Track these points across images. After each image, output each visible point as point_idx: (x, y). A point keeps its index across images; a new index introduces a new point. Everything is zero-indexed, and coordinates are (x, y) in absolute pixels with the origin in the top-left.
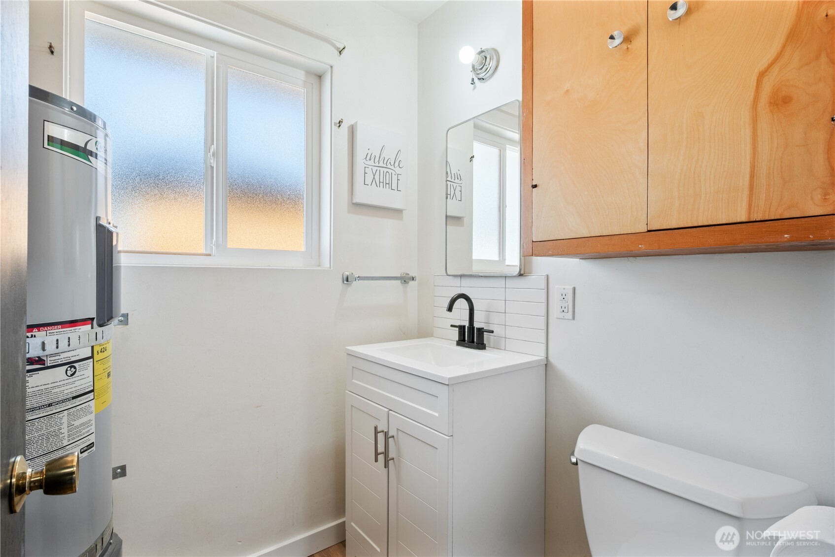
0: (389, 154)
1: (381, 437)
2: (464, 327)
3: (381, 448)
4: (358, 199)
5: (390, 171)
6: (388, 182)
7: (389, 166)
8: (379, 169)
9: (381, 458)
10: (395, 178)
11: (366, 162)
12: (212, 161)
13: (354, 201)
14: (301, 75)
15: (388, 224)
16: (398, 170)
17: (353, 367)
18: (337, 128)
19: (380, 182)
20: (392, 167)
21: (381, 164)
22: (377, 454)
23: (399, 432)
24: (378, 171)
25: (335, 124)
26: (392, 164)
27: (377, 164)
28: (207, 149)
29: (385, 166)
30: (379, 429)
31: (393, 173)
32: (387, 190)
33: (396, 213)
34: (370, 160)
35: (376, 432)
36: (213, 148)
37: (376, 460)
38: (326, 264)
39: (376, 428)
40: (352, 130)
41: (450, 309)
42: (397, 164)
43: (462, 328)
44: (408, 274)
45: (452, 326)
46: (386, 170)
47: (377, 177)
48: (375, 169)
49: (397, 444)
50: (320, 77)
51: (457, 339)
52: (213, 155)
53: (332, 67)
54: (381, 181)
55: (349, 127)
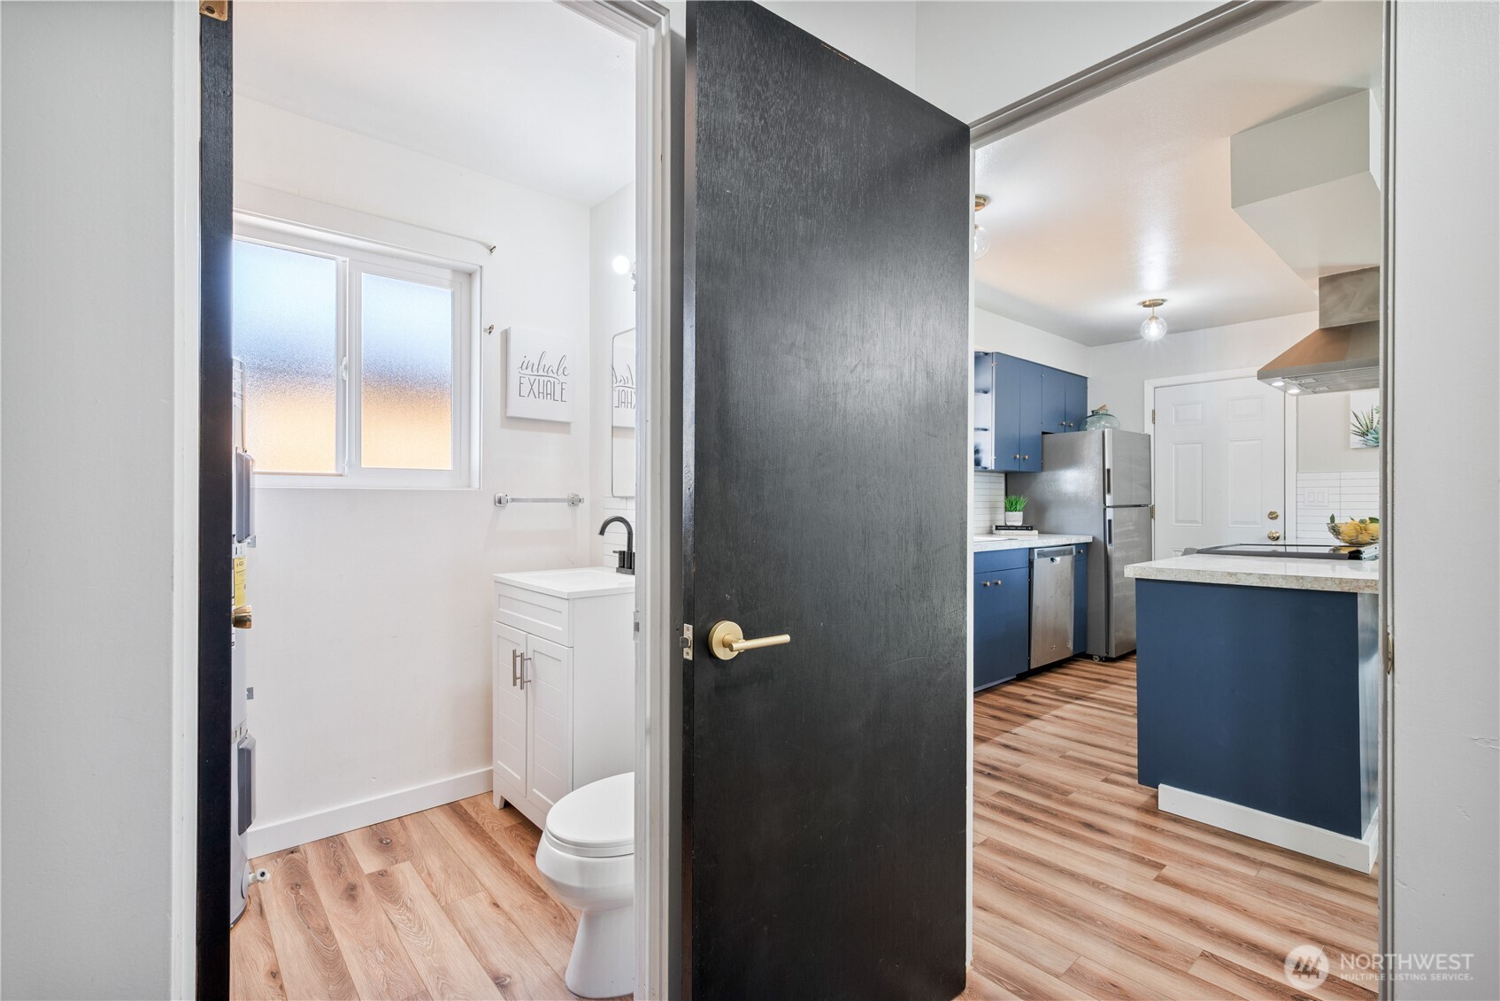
0: (551, 361)
1: (518, 659)
2: (624, 552)
3: (518, 675)
4: (511, 413)
5: (552, 380)
6: (549, 392)
7: (551, 374)
8: (537, 378)
9: (518, 681)
10: (558, 388)
11: (521, 372)
12: (344, 374)
13: (508, 415)
14: (448, 275)
15: (553, 438)
16: (562, 378)
17: (500, 595)
18: (487, 334)
19: (539, 393)
20: (555, 376)
21: (541, 373)
22: (515, 679)
23: (536, 653)
24: (537, 381)
25: (485, 330)
26: (555, 371)
27: (535, 373)
28: (339, 363)
29: (546, 374)
30: (518, 653)
31: (557, 381)
32: (549, 401)
33: (563, 426)
34: (527, 368)
35: (515, 657)
36: (345, 360)
37: (515, 684)
38: (476, 484)
39: (514, 652)
40: (506, 335)
41: (602, 532)
42: (560, 371)
43: (622, 554)
44: (577, 495)
45: (614, 552)
46: (546, 379)
47: (535, 387)
48: (532, 379)
49: (533, 666)
50: (470, 275)
51: (617, 566)
52: (346, 368)
53: (481, 267)
54: (541, 391)
55: (502, 333)
